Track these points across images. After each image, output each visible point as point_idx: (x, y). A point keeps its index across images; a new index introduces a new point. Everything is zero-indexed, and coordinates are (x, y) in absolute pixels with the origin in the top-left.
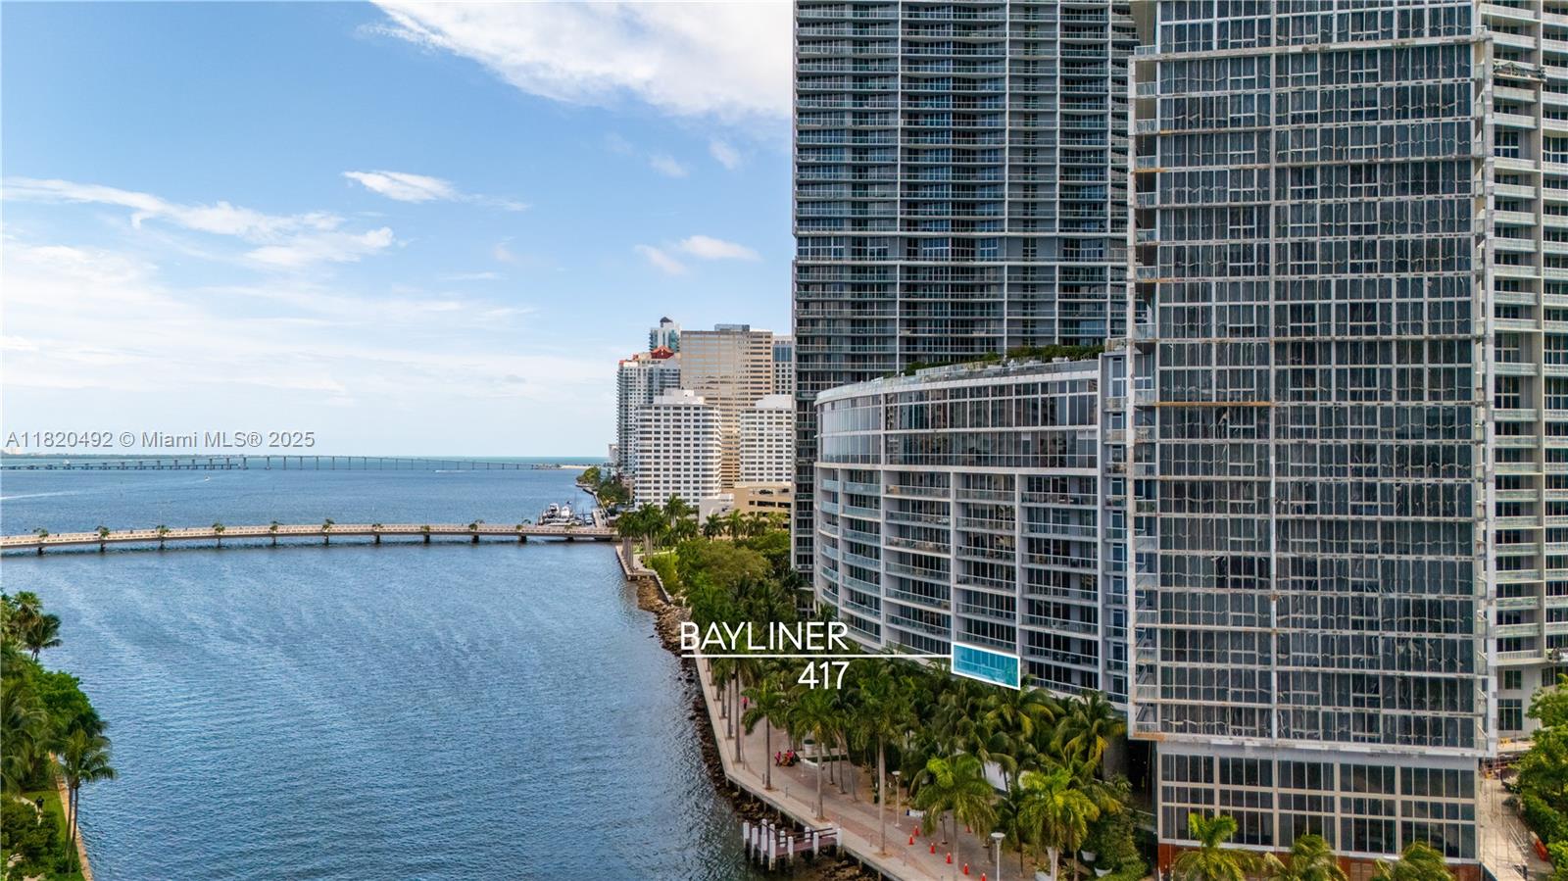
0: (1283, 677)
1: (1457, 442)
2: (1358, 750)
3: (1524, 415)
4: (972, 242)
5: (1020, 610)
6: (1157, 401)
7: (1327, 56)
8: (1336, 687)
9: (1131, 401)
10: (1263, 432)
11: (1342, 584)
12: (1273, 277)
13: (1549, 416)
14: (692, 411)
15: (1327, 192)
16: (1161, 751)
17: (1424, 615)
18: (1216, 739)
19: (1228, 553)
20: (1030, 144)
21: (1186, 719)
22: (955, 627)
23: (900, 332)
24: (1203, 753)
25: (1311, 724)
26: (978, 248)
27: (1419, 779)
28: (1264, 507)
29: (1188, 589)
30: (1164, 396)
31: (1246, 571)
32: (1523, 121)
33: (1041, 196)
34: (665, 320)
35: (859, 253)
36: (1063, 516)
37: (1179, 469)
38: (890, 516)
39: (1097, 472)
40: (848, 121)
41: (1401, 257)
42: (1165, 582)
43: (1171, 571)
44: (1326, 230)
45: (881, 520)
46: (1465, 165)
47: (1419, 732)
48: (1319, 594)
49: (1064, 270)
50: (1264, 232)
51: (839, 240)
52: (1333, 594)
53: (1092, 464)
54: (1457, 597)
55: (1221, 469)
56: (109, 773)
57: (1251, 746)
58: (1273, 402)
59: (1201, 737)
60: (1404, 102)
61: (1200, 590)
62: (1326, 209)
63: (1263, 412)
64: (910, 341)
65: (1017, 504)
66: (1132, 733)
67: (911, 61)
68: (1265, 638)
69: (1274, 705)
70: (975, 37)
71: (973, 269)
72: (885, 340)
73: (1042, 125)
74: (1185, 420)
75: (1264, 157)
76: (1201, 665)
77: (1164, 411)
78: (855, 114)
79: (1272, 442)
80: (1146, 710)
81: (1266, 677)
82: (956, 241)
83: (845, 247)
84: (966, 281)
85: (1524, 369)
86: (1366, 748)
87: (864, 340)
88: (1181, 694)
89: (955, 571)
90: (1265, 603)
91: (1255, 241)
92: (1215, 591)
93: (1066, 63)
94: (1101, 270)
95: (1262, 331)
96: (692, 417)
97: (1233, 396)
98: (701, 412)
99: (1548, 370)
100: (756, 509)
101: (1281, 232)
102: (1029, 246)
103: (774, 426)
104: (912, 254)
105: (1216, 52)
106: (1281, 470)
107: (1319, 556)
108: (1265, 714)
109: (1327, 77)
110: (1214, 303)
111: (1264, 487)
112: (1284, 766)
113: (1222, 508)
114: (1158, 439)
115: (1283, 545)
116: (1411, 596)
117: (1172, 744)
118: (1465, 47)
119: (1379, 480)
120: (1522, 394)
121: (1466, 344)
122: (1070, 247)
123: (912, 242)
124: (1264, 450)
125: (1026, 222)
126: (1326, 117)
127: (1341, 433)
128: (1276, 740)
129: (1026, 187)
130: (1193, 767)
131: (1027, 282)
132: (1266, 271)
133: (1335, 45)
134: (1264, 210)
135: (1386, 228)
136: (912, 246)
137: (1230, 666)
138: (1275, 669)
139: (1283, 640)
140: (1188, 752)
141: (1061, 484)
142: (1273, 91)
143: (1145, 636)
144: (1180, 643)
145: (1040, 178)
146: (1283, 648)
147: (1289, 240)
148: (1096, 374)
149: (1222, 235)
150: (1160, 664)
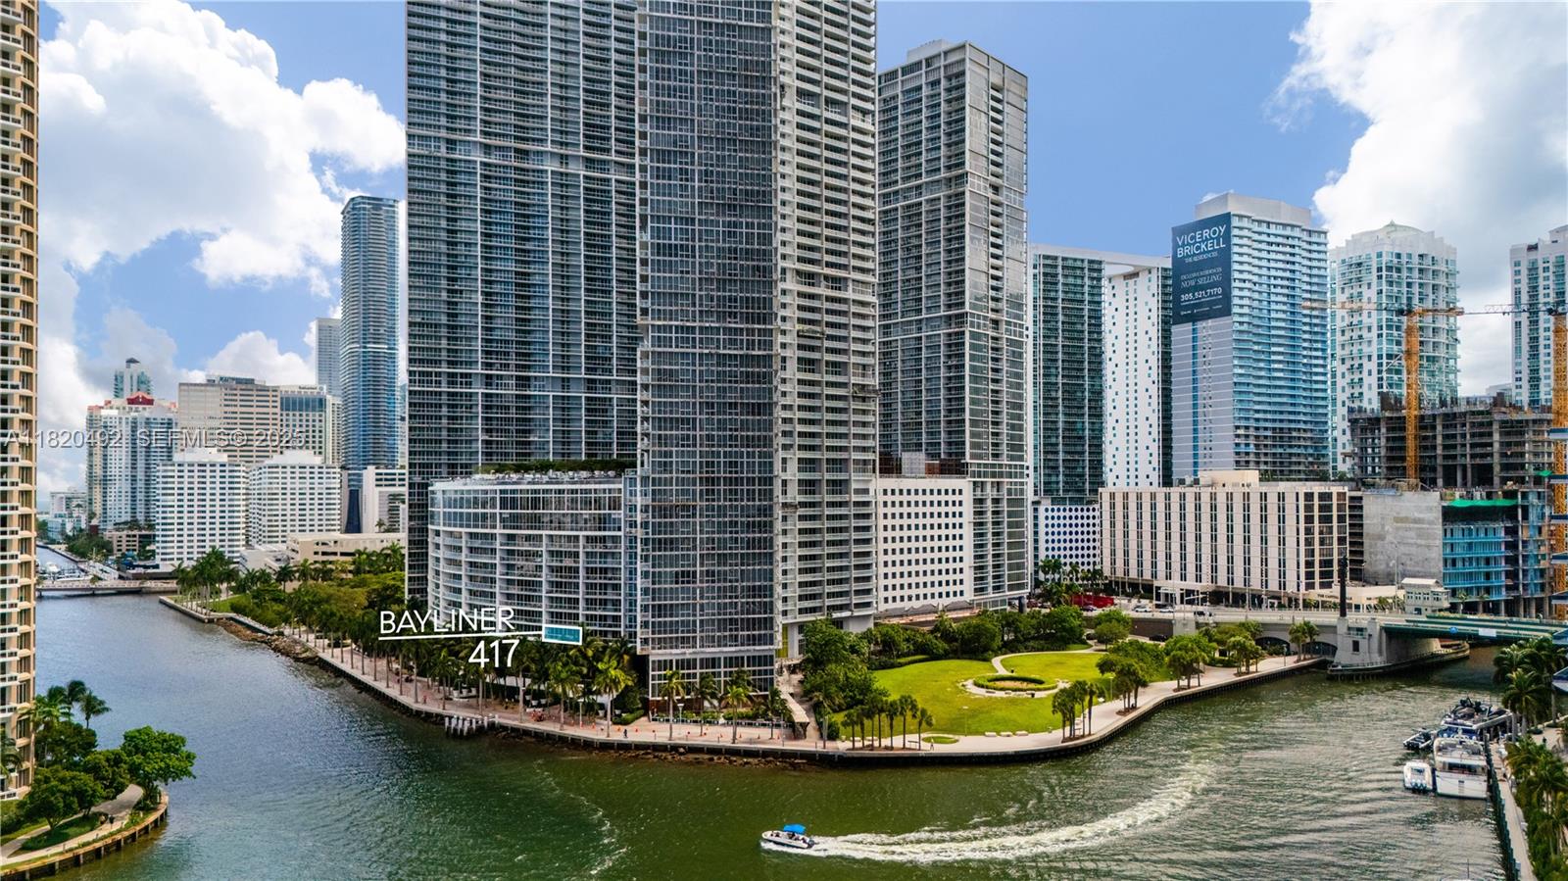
0: (702, 621)
1: (768, 519)
2: (730, 650)
3: (817, 498)
4: (528, 378)
5: (582, 604)
6: (650, 502)
7: (719, 355)
8: (723, 624)
9: (639, 501)
10: (694, 515)
11: (725, 580)
12: (698, 449)
13: (828, 498)
14: (218, 468)
15: (719, 413)
16: (651, 659)
17: (754, 591)
18: (674, 651)
19: (680, 569)
20: (565, 317)
21: (662, 643)
22: (545, 617)
23: (482, 436)
24: (668, 658)
25: (711, 641)
26: (533, 382)
27: (754, 660)
28: (695, 548)
29: (663, 586)
30: (653, 500)
31: (688, 576)
32: (815, 355)
33: (573, 351)
34: (131, 361)
35: (451, 383)
36: (604, 555)
37: (660, 533)
38: (502, 559)
39: (621, 533)
40: (444, 294)
41: (749, 442)
42: (654, 583)
43: (656, 578)
44: (719, 429)
45: (497, 561)
46: (770, 405)
47: (753, 640)
48: (716, 585)
49: (587, 398)
50: (695, 429)
51: (438, 374)
52: (722, 584)
53: (619, 529)
54: (768, 583)
55: (677, 532)
56: (107, 709)
57: (688, 653)
58: (698, 503)
59: (668, 651)
60: (748, 377)
61: (668, 586)
62: (719, 420)
63: (694, 507)
64: (487, 442)
65: (581, 550)
66: (639, 652)
67: (486, 258)
68: (694, 605)
69: (698, 634)
70: (529, 246)
71: (529, 397)
72: (471, 442)
73: (572, 306)
74: (662, 511)
75: (694, 397)
76: (668, 619)
77: (654, 507)
78: (449, 291)
79: (698, 520)
80: (645, 641)
81: (694, 622)
82: (518, 378)
83: (444, 380)
84: (525, 404)
85: (815, 476)
86: (733, 649)
87: (456, 442)
88: (660, 632)
89: (545, 587)
90: (694, 589)
91: (691, 433)
92: (674, 586)
93: (587, 268)
94: (611, 399)
95: (694, 472)
96: (218, 474)
97: (682, 500)
98: (227, 468)
99: (827, 476)
100: (321, 558)
101: (701, 429)
102: (565, 383)
103: (297, 480)
104: (488, 385)
105: (674, 350)
106: (701, 532)
107: (716, 568)
108: (694, 638)
109: (718, 365)
110: (674, 459)
111: (695, 539)
112: (702, 660)
113: (677, 549)
114: (651, 520)
115: (702, 565)
116: (751, 584)
117: (656, 655)
118: (770, 356)
119: (739, 536)
120: (816, 488)
121: (771, 479)
122: (591, 384)
123: (489, 377)
124: (695, 523)
125: (563, 368)
126: (719, 381)
127: (725, 516)
128: (698, 649)
129: (563, 345)
130: (664, 665)
131: (565, 405)
132: (695, 446)
133: (722, 351)
134: (694, 419)
135: (742, 430)
136: (488, 380)
137: (680, 619)
138: (698, 618)
139: (702, 605)
140: (662, 658)
141: (603, 539)
142: (698, 368)
143: (645, 608)
144: (659, 610)
145: (572, 340)
146: (702, 610)
147: (704, 433)
148: (621, 486)
149: (677, 429)
150: (651, 620)
